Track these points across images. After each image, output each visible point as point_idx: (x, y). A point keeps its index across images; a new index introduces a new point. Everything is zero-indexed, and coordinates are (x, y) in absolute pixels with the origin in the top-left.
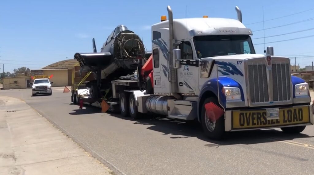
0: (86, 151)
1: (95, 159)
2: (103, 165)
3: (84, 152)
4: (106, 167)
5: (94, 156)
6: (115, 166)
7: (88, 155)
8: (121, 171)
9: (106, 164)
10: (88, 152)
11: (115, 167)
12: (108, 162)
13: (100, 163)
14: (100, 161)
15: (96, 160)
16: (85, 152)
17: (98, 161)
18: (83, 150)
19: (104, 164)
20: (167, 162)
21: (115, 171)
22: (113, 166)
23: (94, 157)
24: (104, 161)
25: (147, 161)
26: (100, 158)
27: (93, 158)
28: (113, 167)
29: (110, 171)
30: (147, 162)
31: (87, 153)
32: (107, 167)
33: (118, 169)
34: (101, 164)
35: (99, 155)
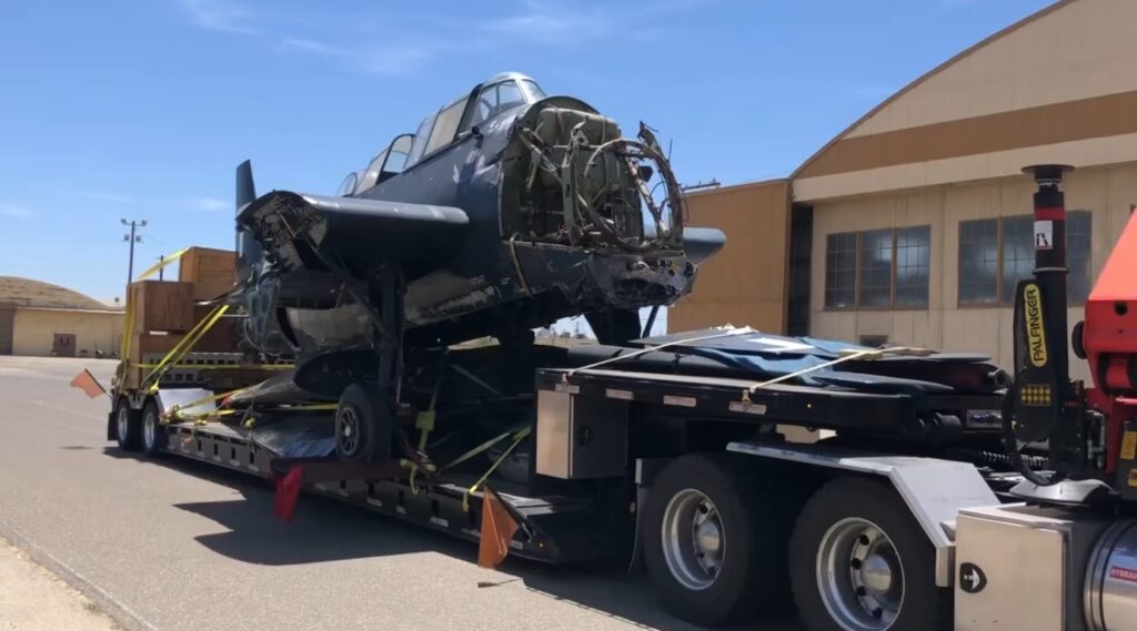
0: (13, 545)
1: (41, 568)
2: (64, 584)
3: (5, 546)
4: (73, 591)
5: (37, 559)
6: (100, 586)
7: (19, 557)
8: (118, 603)
9: (73, 582)
10: (18, 547)
11: (102, 590)
12: (78, 575)
13: (55, 578)
14: (57, 573)
15: (43, 570)
16: (10, 548)
17: (51, 574)
18: (4, 540)
19: (68, 582)
20: (253, 578)
21: (102, 602)
22: (96, 587)
23: (36, 562)
24: (69, 573)
25: (196, 575)
26: (56, 564)
27: (34, 565)
28: (95, 591)
29: (87, 601)
30: (197, 579)
31: (15, 549)
32: (78, 589)
33: (111, 597)
34: (60, 582)
35: (50, 556)
